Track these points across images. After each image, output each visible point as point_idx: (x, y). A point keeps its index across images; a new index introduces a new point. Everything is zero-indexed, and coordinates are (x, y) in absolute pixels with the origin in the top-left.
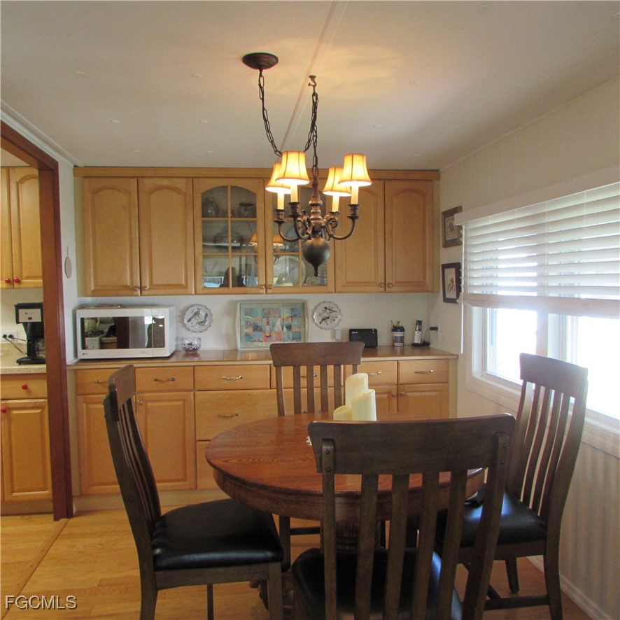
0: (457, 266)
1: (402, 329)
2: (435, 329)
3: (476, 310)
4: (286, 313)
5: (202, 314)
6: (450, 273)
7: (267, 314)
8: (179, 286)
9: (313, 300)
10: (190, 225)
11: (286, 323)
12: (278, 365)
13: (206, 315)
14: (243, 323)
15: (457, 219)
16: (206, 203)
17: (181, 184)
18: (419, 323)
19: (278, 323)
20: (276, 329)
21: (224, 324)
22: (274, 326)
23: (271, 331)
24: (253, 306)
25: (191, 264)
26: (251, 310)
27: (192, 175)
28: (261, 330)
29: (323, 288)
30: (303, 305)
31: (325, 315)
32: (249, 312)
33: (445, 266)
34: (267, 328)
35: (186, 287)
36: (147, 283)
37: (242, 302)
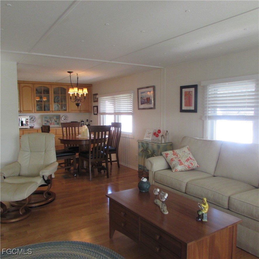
0: (97, 107)
1: (83, 122)
2: (92, 121)
3: (102, 116)
4: (55, 118)
5: (33, 118)
6: (95, 108)
7: (50, 118)
8: (30, 111)
9: (62, 114)
10: (33, 96)
11: (55, 120)
13: (34, 119)
14: (44, 120)
16: (37, 90)
17: (30, 85)
18: (87, 120)
19: (53, 120)
20: (53, 122)
21: (39, 121)
22: (52, 121)
23: (51, 122)
24: (47, 116)
25: (33, 105)
26: (46, 117)
27: (34, 83)
28: (49, 122)
29: (66, 112)
30: (59, 116)
31: (65, 118)
32: (46, 118)
33: (94, 107)
34: (50, 122)
35: (32, 111)
36: (22, 110)
37: (44, 115)
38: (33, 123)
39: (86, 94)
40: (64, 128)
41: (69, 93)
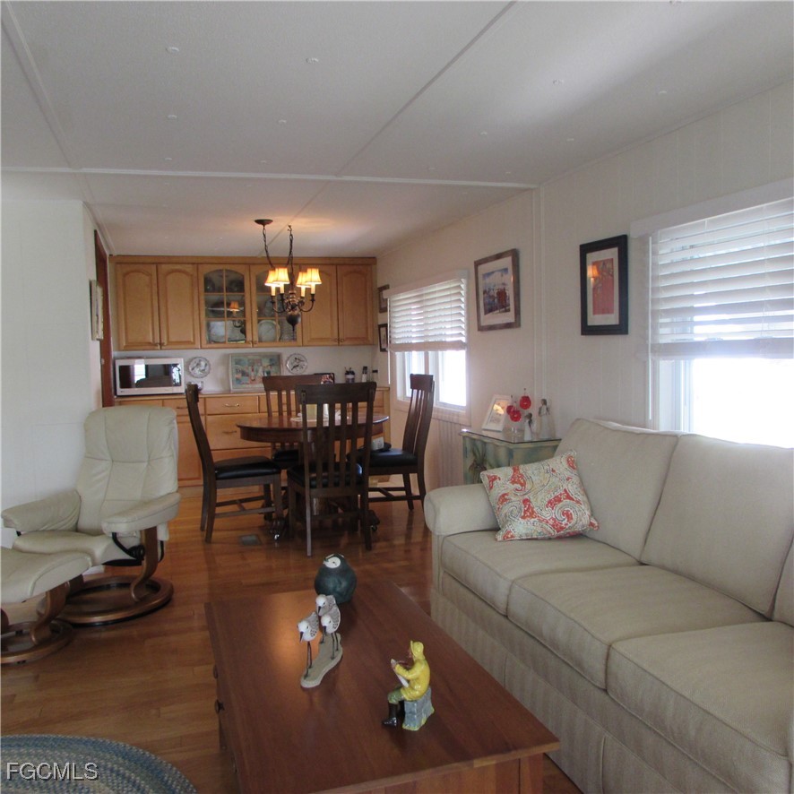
1: (353, 373)
2: (376, 371)
3: (398, 355)
4: (266, 363)
5: (203, 364)
6: (383, 330)
7: (252, 364)
8: (189, 342)
9: (286, 352)
10: (196, 298)
11: (266, 370)
12: (267, 390)
13: (206, 365)
14: (234, 371)
15: (385, 293)
16: (207, 281)
17: (189, 268)
18: (365, 368)
19: (261, 370)
20: (259, 375)
21: (219, 372)
22: (257, 371)
23: (255, 376)
24: (241, 358)
25: (197, 327)
26: (240, 360)
27: (197, 262)
28: (248, 376)
29: (293, 343)
30: (279, 357)
31: (296, 364)
32: (238, 362)
33: (380, 326)
34: (252, 374)
35: (194, 343)
36: (165, 341)
37: (233, 355)
38: (202, 380)
39: (316, 286)
40: (274, 394)
41: (266, 284)
